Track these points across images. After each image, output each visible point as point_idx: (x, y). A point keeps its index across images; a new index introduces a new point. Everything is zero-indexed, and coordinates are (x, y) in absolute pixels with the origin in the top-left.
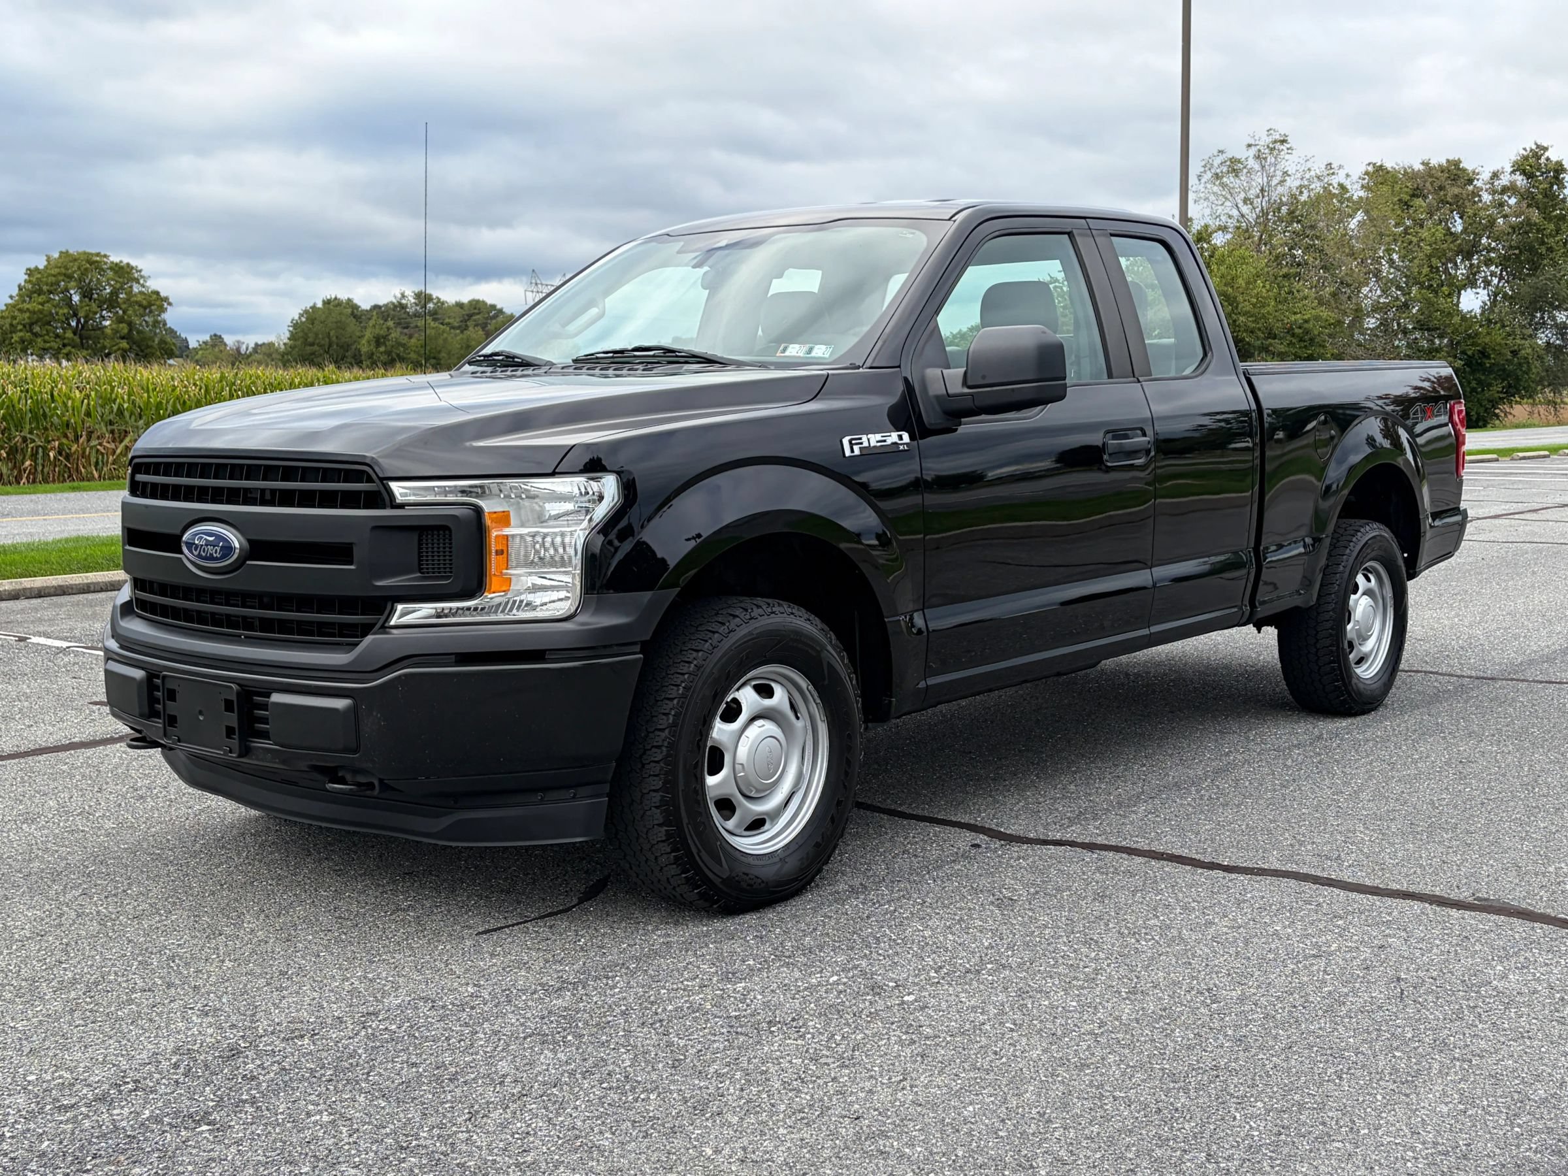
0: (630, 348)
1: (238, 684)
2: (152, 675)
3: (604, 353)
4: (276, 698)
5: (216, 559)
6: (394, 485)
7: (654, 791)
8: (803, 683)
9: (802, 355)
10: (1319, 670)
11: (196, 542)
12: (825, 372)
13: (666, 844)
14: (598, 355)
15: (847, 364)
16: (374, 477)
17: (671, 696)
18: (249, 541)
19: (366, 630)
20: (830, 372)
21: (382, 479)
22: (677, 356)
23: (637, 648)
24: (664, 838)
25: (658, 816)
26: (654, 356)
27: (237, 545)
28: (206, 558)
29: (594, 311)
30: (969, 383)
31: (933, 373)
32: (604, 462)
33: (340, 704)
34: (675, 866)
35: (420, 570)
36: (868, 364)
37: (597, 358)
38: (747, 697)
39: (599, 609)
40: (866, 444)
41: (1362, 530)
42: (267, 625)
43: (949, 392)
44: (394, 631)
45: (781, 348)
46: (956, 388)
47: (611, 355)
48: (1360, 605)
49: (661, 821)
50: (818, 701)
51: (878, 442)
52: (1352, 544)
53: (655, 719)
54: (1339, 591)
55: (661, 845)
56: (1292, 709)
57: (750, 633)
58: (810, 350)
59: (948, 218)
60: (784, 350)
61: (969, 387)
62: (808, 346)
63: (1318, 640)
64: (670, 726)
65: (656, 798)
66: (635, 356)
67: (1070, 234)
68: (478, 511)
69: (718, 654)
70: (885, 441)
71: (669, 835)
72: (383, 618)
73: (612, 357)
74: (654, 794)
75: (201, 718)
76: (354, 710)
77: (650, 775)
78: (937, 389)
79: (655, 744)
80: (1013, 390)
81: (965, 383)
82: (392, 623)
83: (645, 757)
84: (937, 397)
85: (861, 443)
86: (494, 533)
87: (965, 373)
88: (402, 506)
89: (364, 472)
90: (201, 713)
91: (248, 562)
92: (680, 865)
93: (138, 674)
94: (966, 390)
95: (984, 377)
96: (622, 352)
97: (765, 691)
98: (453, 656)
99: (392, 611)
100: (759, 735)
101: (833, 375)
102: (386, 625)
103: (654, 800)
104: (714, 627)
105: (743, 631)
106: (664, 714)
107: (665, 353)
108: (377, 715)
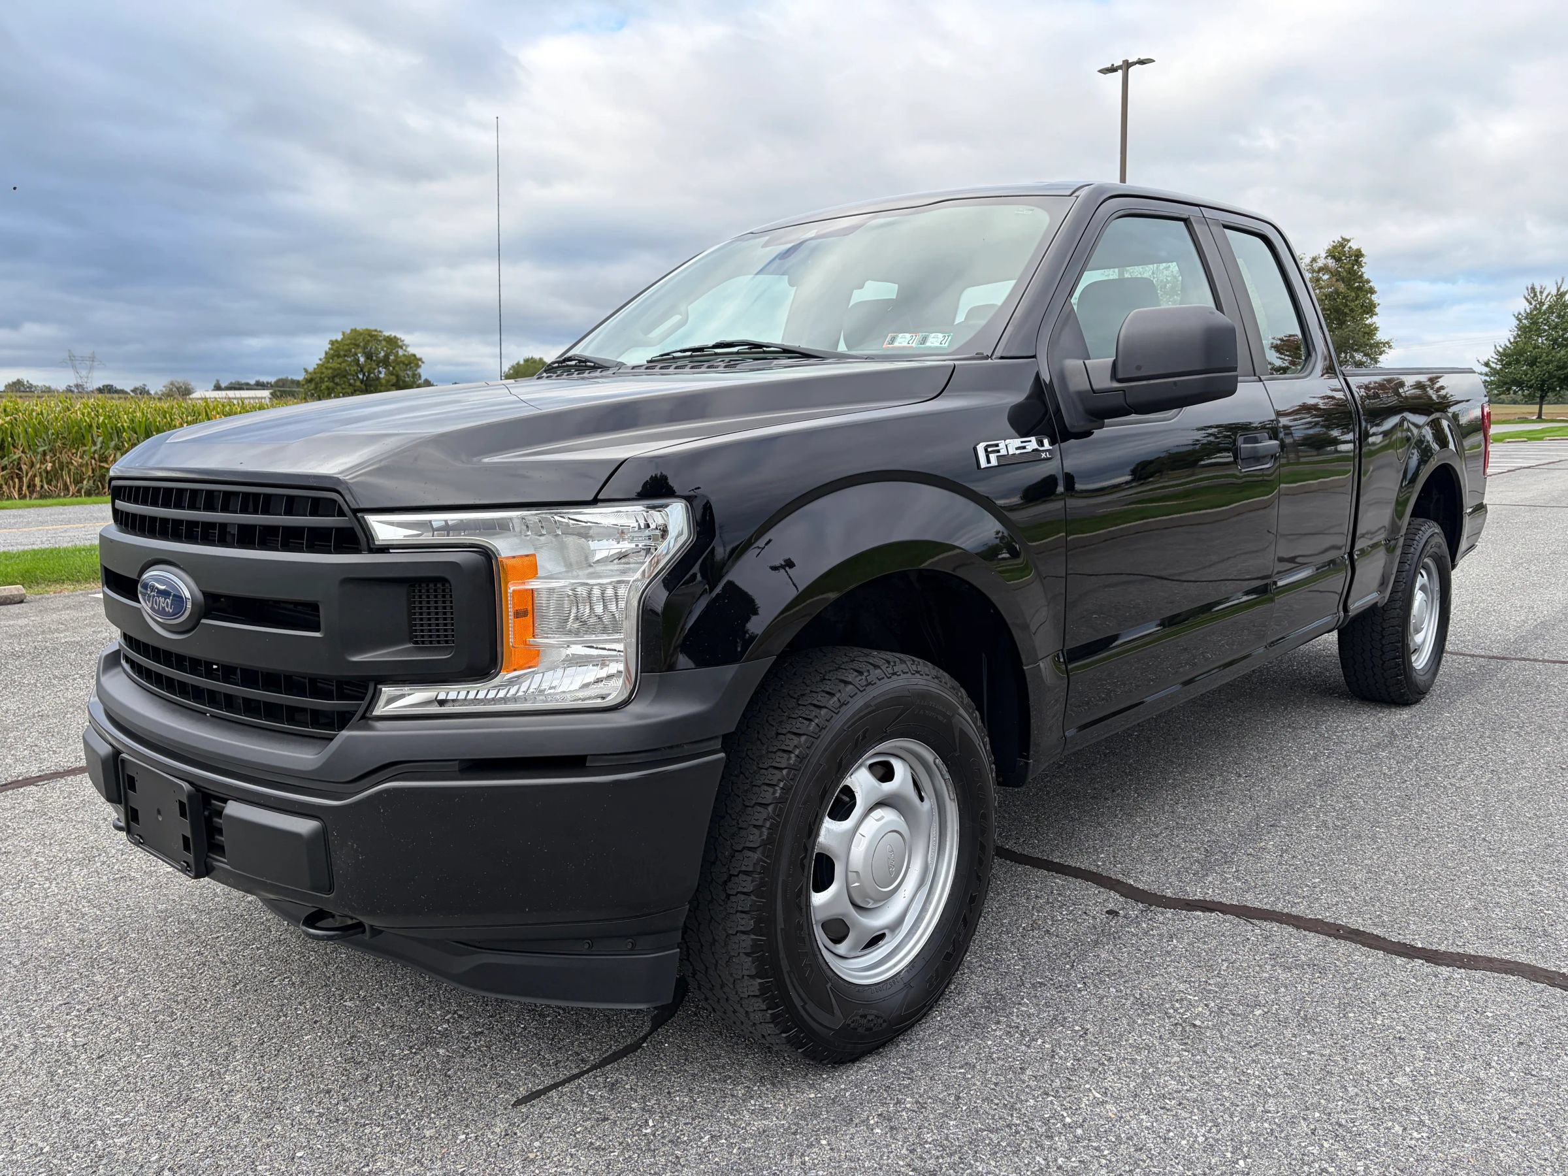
0: (711, 343)
1: (191, 784)
2: (117, 753)
3: (681, 351)
4: (232, 808)
5: (169, 614)
6: (373, 520)
7: (744, 933)
8: (929, 755)
9: (914, 345)
10: (1383, 665)
12: (952, 363)
13: (760, 1000)
14: (675, 355)
15: (974, 355)
16: (345, 508)
17: (764, 801)
18: (205, 594)
19: (342, 721)
20: (956, 363)
21: (355, 511)
22: (765, 352)
23: (718, 744)
24: (757, 993)
25: (747, 965)
26: (738, 353)
27: (188, 595)
28: (159, 613)
29: (677, 318)
30: (1120, 376)
31: (1073, 364)
32: (671, 482)
33: (304, 826)
34: (772, 1025)
35: (411, 639)
36: (998, 353)
37: (674, 358)
38: (861, 780)
39: (662, 693)
40: (1003, 452)
41: (1423, 528)
43: (1095, 387)
44: (378, 724)
45: (888, 338)
46: (1103, 381)
47: (689, 353)
48: (1419, 597)
49: (754, 972)
50: (947, 776)
51: (1017, 448)
52: (1415, 542)
53: (743, 833)
54: (1404, 590)
55: (754, 1000)
57: (867, 705)
58: (924, 340)
59: (1069, 193)
60: (893, 340)
61: (1120, 381)
62: (920, 336)
63: (1383, 637)
64: (764, 844)
65: (747, 941)
66: (716, 354)
67: (1186, 221)
68: (488, 555)
69: (827, 737)
70: (1024, 448)
71: (763, 989)
72: (364, 703)
73: (691, 356)
74: (744, 937)
75: (160, 818)
76: (321, 838)
77: (737, 911)
78: (1079, 383)
79: (744, 868)
80: (1175, 383)
81: (1114, 376)
82: (378, 711)
83: (730, 885)
84: (1080, 394)
85: (998, 451)
86: (511, 588)
87: (1115, 363)
88: (384, 549)
89: (334, 501)
90: (158, 812)
91: (204, 621)
92: (779, 1023)
94: (1116, 385)
95: (1139, 368)
96: (701, 349)
97: (885, 773)
98: (457, 762)
99: (376, 696)
100: (878, 830)
101: (958, 365)
102: (368, 715)
103: (743, 944)
104: (821, 699)
105: (859, 702)
106: (755, 826)
107: (751, 348)
108: (352, 846)
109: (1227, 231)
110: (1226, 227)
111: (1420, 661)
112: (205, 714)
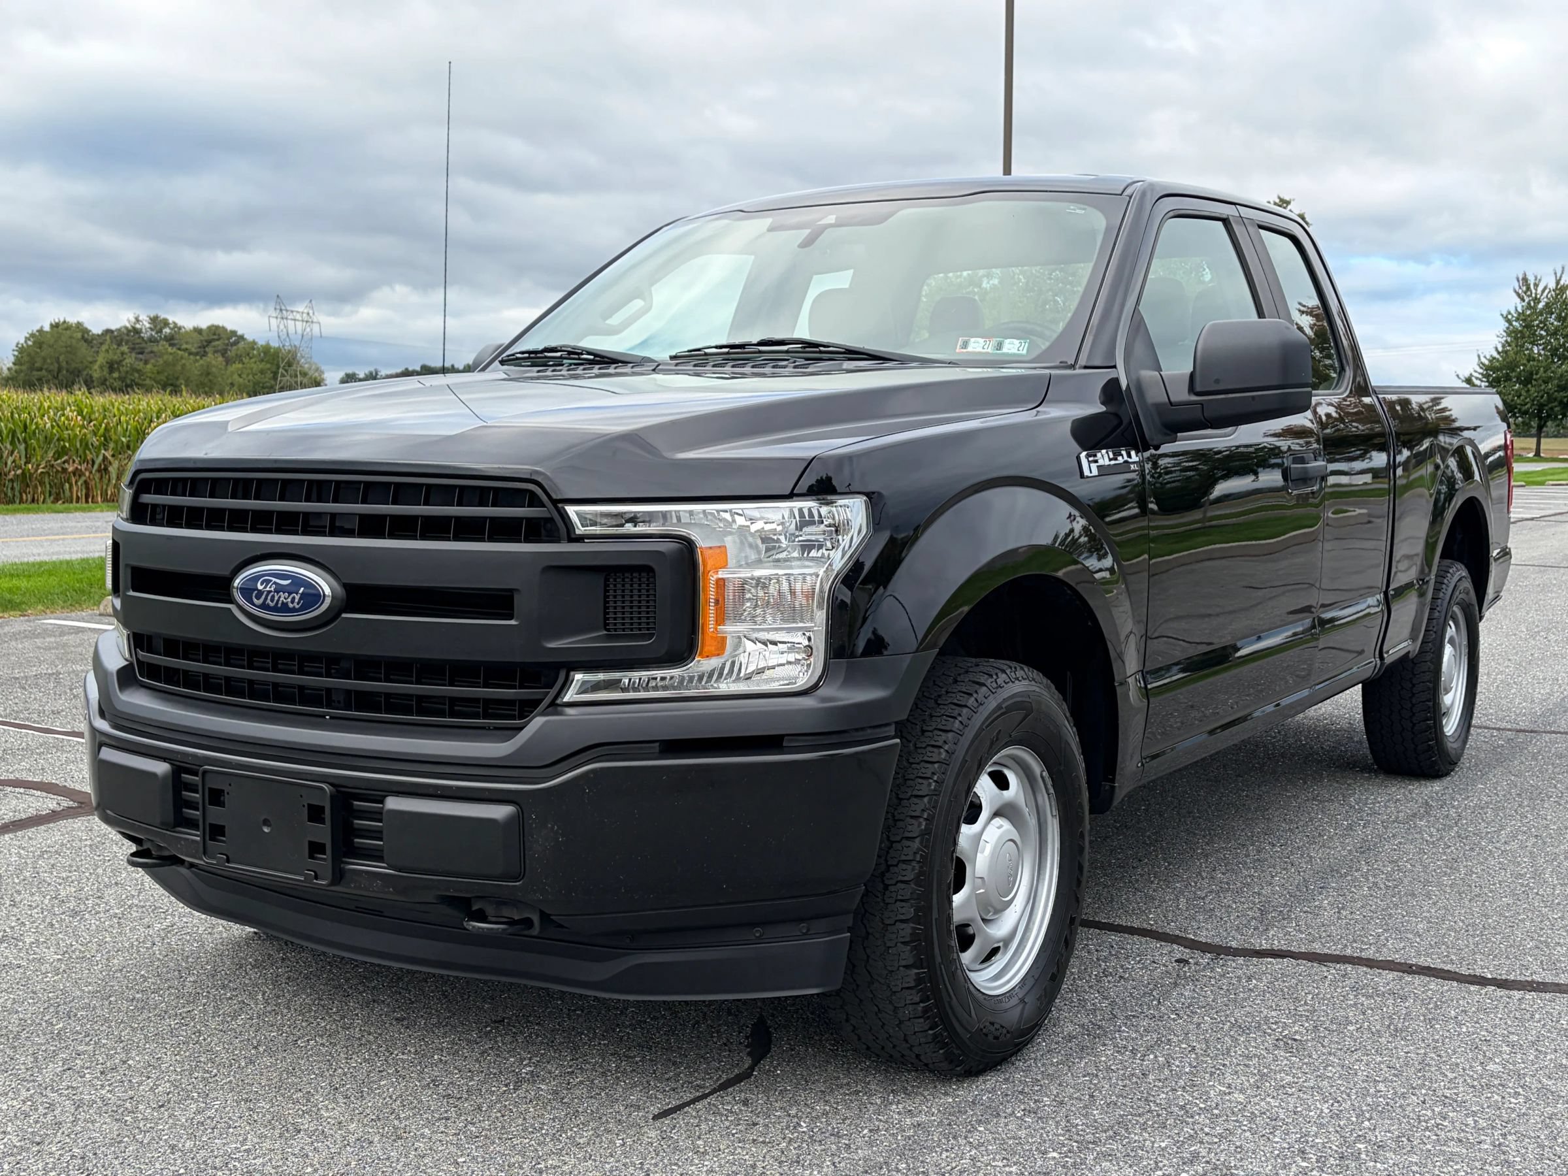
1: (332, 784)
2: (180, 767)
3: (716, 347)
4: (393, 803)
5: (294, 610)
6: (571, 510)
7: (902, 921)
8: (1037, 767)
9: (989, 350)
10: (1412, 728)
11: (260, 587)
12: (1047, 371)
13: (914, 992)
14: (707, 351)
15: (1057, 364)
16: (544, 498)
17: (920, 793)
18: (345, 586)
19: (526, 709)
20: (1053, 372)
21: (555, 502)
22: (821, 352)
23: (891, 730)
24: (912, 984)
25: (906, 955)
26: (787, 352)
27: (328, 591)
28: (275, 609)
30: (1198, 389)
31: (1148, 374)
32: (834, 482)
33: (499, 812)
34: (922, 1020)
35: (606, 626)
36: (1083, 361)
37: (706, 354)
38: (984, 787)
39: (850, 680)
40: (1100, 463)
41: (1451, 571)
42: (365, 701)
43: (1172, 399)
44: (570, 711)
45: (960, 343)
46: (1181, 394)
47: (726, 350)
48: (1448, 650)
49: (910, 961)
50: (1052, 791)
51: (1112, 460)
52: (1444, 586)
53: (900, 824)
54: (1435, 639)
55: (908, 992)
56: (1370, 771)
57: (999, 707)
58: (1000, 346)
59: (1120, 192)
60: (965, 345)
61: (1197, 394)
62: (994, 341)
63: (1414, 694)
64: (923, 834)
65: (906, 930)
66: (760, 352)
67: (1225, 221)
68: (688, 545)
69: (970, 734)
70: (1116, 459)
71: (919, 980)
72: (553, 692)
73: (728, 353)
74: (904, 926)
75: (266, 830)
76: (517, 823)
77: (896, 901)
78: (1155, 395)
79: (904, 858)
80: (1253, 398)
81: (1192, 389)
82: (567, 698)
83: (888, 875)
84: (1158, 406)
85: (1096, 462)
86: (713, 578)
87: (1192, 375)
88: (580, 539)
89: (532, 493)
90: (266, 822)
91: (344, 615)
92: (928, 1018)
93: (160, 768)
94: (1194, 398)
95: (1217, 381)
96: (741, 346)
97: (1001, 782)
98: (657, 744)
99: (567, 683)
100: (1000, 837)
101: (1058, 376)
102: (559, 701)
103: (902, 933)
104: (960, 699)
105: (992, 704)
106: (912, 817)
107: (805, 347)
108: (553, 828)
109: (1261, 231)
110: (1261, 227)
111: (1451, 726)
112: (324, 717)
